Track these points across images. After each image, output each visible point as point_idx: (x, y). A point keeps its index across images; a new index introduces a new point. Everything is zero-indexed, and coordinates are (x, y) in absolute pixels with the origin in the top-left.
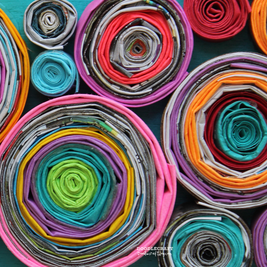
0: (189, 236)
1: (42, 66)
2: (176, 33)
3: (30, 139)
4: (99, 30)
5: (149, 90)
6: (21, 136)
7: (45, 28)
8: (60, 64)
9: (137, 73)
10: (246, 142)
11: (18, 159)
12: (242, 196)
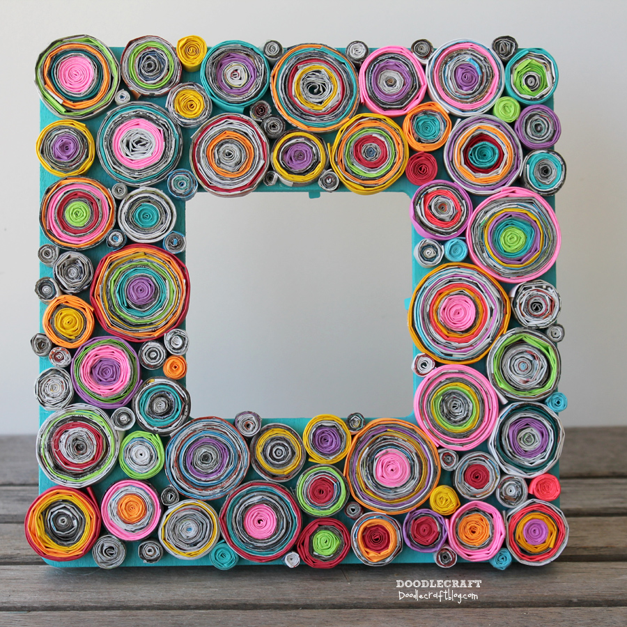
0: (537, 181)
1: (453, 256)
2: (435, 189)
3: (490, 262)
4: (433, 227)
5: (464, 202)
6: (488, 266)
7: (433, 255)
8: (452, 247)
9: (456, 207)
10: (489, 153)
11: (500, 267)
12: (516, 154)
